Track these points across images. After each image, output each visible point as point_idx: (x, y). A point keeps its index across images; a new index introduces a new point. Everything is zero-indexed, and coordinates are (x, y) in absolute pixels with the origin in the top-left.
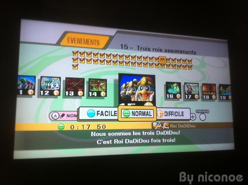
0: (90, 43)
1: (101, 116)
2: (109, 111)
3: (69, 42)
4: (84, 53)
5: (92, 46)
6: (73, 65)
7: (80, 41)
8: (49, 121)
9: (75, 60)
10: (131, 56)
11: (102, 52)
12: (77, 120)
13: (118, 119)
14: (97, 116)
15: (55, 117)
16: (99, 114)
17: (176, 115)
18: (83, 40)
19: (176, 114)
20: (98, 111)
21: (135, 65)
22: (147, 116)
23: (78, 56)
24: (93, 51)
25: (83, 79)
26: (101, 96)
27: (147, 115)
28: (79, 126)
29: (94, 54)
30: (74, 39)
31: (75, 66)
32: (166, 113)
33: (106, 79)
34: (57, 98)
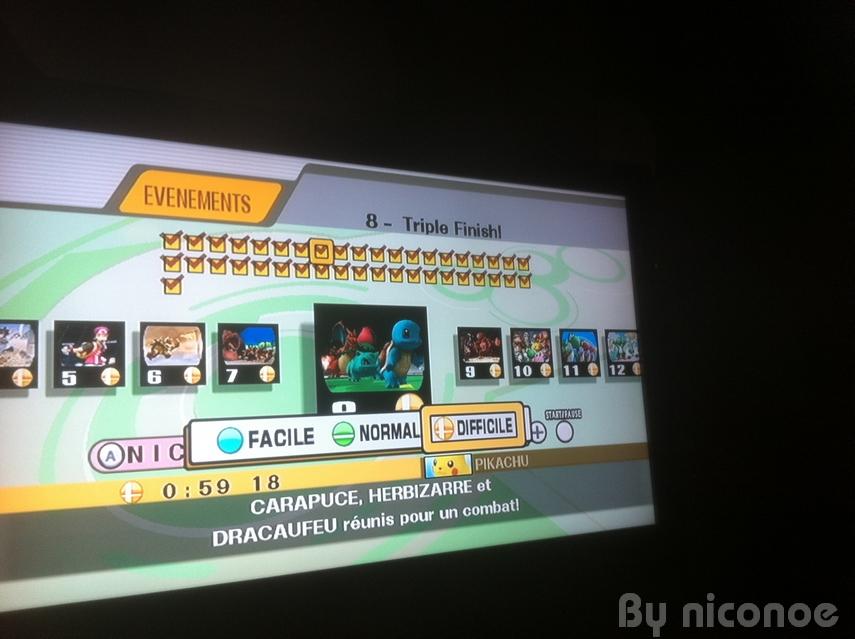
1: (262, 446)
2: (289, 431)
3: (149, 201)
4: (201, 237)
5: (225, 215)
6: (165, 281)
7: (185, 199)
8: (90, 476)
9: (171, 264)
10: (353, 249)
11: (260, 234)
12: (185, 467)
14: (251, 446)
15: (111, 460)
16: (256, 440)
18: (195, 195)
20: (251, 433)
21: (363, 277)
23: (181, 251)
24: (231, 233)
25: (202, 327)
26: (261, 382)
27: (405, 434)
28: (187, 486)
29: (232, 240)
30: (166, 190)
31: (171, 282)
32: (461, 425)
33: (277, 325)
34: (114, 394)
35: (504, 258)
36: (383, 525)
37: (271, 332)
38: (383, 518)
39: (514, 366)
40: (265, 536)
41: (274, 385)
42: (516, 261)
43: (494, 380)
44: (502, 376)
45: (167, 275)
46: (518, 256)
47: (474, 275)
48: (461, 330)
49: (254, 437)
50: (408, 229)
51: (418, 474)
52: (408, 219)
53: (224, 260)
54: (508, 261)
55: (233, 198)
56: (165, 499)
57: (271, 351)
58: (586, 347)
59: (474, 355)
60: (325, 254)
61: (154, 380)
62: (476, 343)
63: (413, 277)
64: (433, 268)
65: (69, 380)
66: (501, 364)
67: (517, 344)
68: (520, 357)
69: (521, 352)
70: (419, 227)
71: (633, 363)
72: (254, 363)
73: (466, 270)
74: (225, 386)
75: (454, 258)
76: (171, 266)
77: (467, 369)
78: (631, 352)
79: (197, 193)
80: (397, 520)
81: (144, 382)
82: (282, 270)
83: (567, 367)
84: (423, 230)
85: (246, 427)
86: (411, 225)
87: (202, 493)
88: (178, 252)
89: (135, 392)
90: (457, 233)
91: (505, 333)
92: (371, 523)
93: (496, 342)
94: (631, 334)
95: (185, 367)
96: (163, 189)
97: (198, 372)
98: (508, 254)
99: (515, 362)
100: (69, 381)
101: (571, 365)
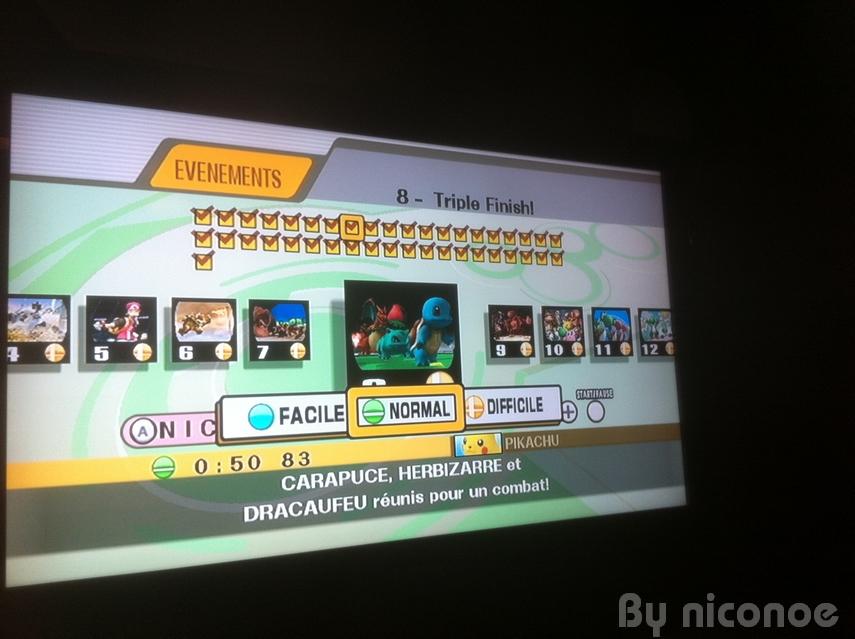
0: (248, 180)
1: (292, 422)
2: (320, 407)
3: (180, 176)
4: (232, 212)
5: (256, 190)
6: (196, 256)
7: (216, 173)
8: (122, 451)
9: (202, 239)
10: (384, 225)
11: (290, 210)
12: (217, 443)
13: (347, 432)
14: (282, 423)
15: (143, 436)
16: (287, 417)
17: (521, 408)
18: (225, 170)
19: (522, 405)
20: (282, 410)
21: (394, 253)
22: (438, 418)
23: (212, 226)
24: (262, 208)
25: (233, 303)
26: (292, 358)
27: (435, 412)
28: (219, 462)
29: (263, 216)
30: (196, 165)
31: (202, 257)
32: (491, 404)
33: (307, 302)
34: (146, 369)
35: (536, 235)
36: (413, 502)
37: (302, 308)
38: (413, 496)
39: (546, 344)
40: (295, 512)
41: (305, 362)
42: (548, 238)
43: (525, 359)
44: (533, 355)
45: (199, 251)
46: (550, 233)
47: (505, 252)
48: (492, 308)
49: (285, 413)
50: (439, 205)
51: (447, 453)
52: (439, 195)
53: (254, 236)
54: (541, 238)
55: (263, 172)
56: (198, 475)
57: (302, 328)
58: (618, 326)
59: (505, 333)
60: (355, 230)
61: (186, 355)
62: (507, 321)
63: (444, 253)
64: (464, 245)
65: (101, 355)
66: (532, 342)
67: (548, 322)
68: (551, 336)
69: (552, 331)
70: (450, 203)
71: (666, 343)
72: (285, 340)
73: (497, 247)
74: (256, 362)
75: (485, 234)
76: (202, 242)
77: (498, 347)
78: (664, 331)
79: (227, 167)
80: (427, 498)
81: (176, 358)
82: (312, 246)
83: (599, 347)
84: (454, 207)
85: (277, 403)
86: (443, 201)
87: (233, 469)
88: (209, 227)
89: (167, 368)
90: (488, 209)
91: (537, 311)
92: (401, 500)
93: (528, 320)
94: (665, 313)
95: (216, 344)
96: (194, 163)
97: (229, 348)
98: (540, 231)
99: (546, 341)
100: (101, 357)
101: (603, 344)
